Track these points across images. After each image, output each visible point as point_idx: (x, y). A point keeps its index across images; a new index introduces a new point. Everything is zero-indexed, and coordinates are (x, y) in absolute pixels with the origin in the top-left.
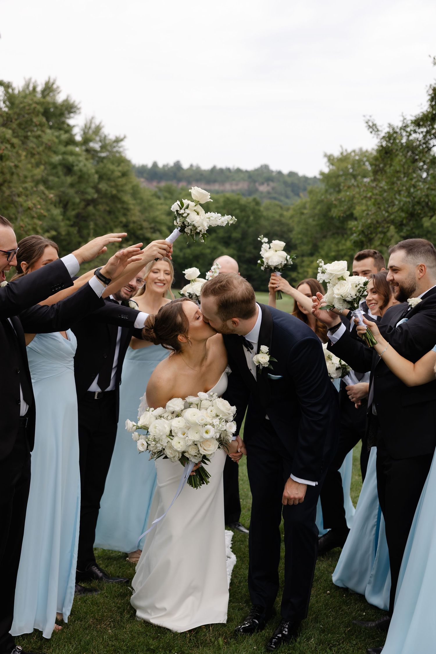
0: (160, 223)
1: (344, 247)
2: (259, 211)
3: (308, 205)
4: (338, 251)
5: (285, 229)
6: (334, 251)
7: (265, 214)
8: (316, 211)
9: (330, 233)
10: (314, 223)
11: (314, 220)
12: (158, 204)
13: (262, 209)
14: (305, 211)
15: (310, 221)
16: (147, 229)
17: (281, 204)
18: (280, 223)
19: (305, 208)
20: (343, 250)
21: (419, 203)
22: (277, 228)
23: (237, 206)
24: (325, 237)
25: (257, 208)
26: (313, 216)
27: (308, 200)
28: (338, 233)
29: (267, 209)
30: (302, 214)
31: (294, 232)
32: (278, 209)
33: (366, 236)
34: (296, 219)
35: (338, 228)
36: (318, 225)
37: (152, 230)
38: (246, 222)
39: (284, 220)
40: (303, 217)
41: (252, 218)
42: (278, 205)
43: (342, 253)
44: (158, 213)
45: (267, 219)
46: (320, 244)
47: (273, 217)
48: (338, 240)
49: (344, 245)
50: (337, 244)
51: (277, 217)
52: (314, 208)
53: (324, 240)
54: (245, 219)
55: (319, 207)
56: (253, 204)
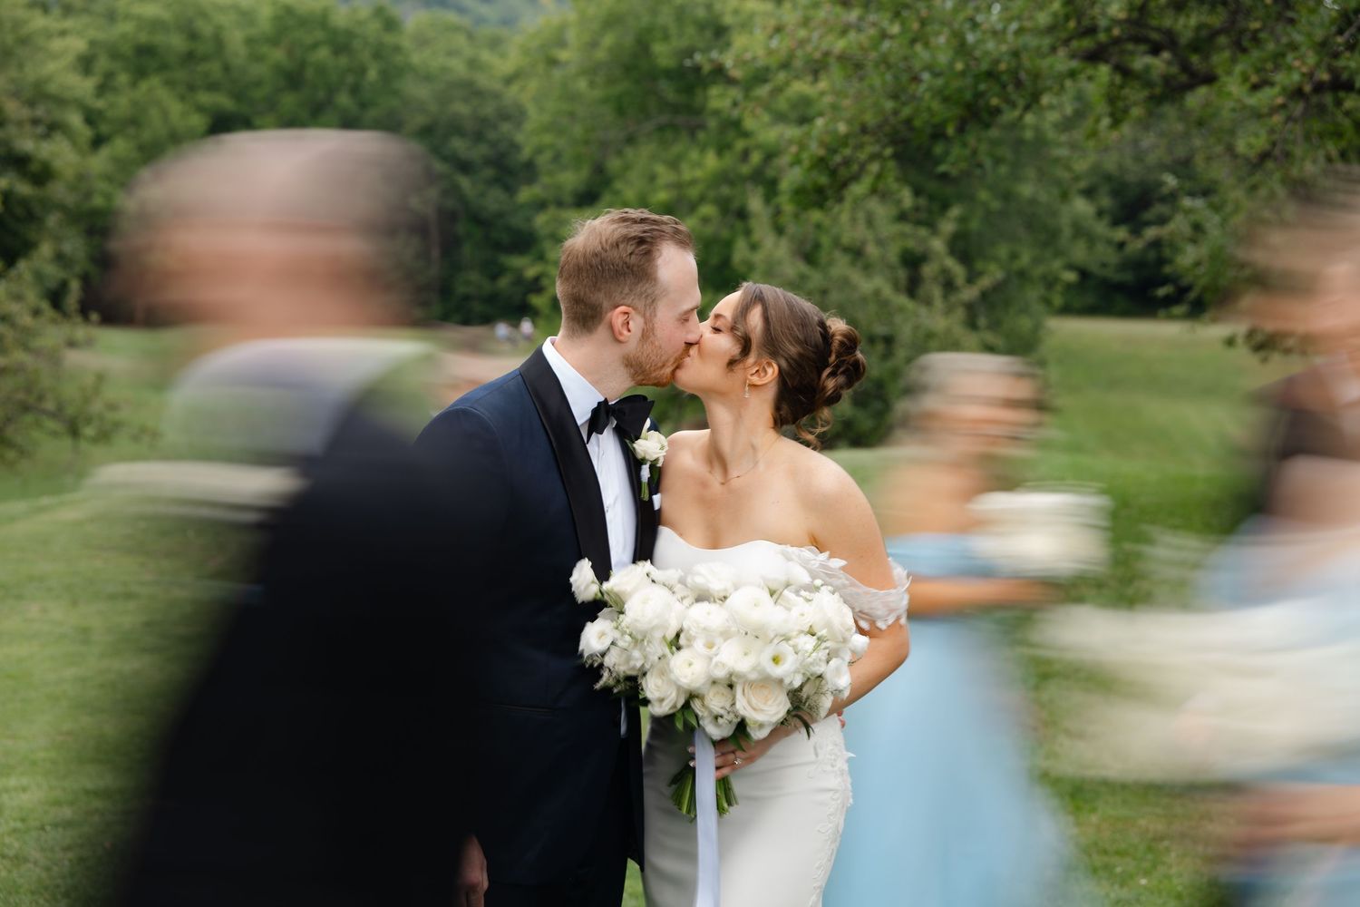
0: (60, 101)
1: (698, 173)
2: (397, 49)
3: (572, 35)
4: (679, 186)
5: (489, 109)
6: (669, 186)
7: (416, 59)
8: (601, 55)
9: (649, 126)
10: (598, 93)
11: (592, 84)
12: (49, 35)
13: (406, 43)
14: (563, 55)
15: (582, 84)
16: (20, 124)
17: (465, 21)
18: (472, 91)
19: (561, 43)
20: (693, 182)
21: (991, 75)
22: (461, 108)
23: (319, 35)
24: (631, 140)
25: (389, 39)
26: (591, 71)
27: (572, 16)
28: (674, 127)
29: (422, 41)
30: (553, 62)
31: (529, 126)
32: (461, 40)
33: (833, 173)
34: (533, 85)
35: (676, 109)
36: (605, 101)
37: (40, 130)
38: (355, 90)
39: (483, 81)
40: (557, 74)
41: (372, 74)
42: (457, 29)
43: (694, 193)
44: (51, 67)
45: (427, 78)
46: (614, 164)
47: (444, 70)
48: (676, 149)
49: (699, 165)
50: (674, 165)
51: (458, 67)
52: (594, 44)
53: (630, 152)
54: (350, 79)
55: (608, 40)
56: (374, 27)
